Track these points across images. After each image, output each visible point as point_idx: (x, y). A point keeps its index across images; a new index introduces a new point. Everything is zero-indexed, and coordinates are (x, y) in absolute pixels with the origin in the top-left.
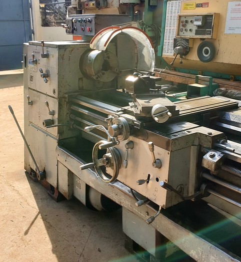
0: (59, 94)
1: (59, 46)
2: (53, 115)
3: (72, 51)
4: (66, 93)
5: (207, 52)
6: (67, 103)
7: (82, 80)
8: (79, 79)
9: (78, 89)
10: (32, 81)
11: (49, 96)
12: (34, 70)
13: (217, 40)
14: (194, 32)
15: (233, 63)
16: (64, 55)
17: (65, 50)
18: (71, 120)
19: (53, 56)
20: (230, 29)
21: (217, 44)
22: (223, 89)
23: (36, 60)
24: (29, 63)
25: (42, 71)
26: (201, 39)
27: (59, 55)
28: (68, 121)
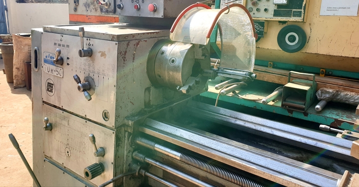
0: (116, 120)
1: (119, 36)
2: (103, 156)
3: (138, 44)
4: (127, 118)
5: (292, 39)
6: (130, 134)
7: (149, 92)
8: (146, 89)
9: (144, 107)
10: (51, 91)
11: (90, 120)
12: (55, 73)
13: (307, 24)
14: (271, 12)
15: (335, 54)
16: (126, 52)
17: (128, 45)
18: (136, 161)
19: (103, 54)
20: (329, 9)
21: (307, 29)
22: (331, 91)
23: (62, 59)
24: (46, 61)
25: (78, 80)
26: (280, 22)
27: (119, 53)
28: (129, 165)
